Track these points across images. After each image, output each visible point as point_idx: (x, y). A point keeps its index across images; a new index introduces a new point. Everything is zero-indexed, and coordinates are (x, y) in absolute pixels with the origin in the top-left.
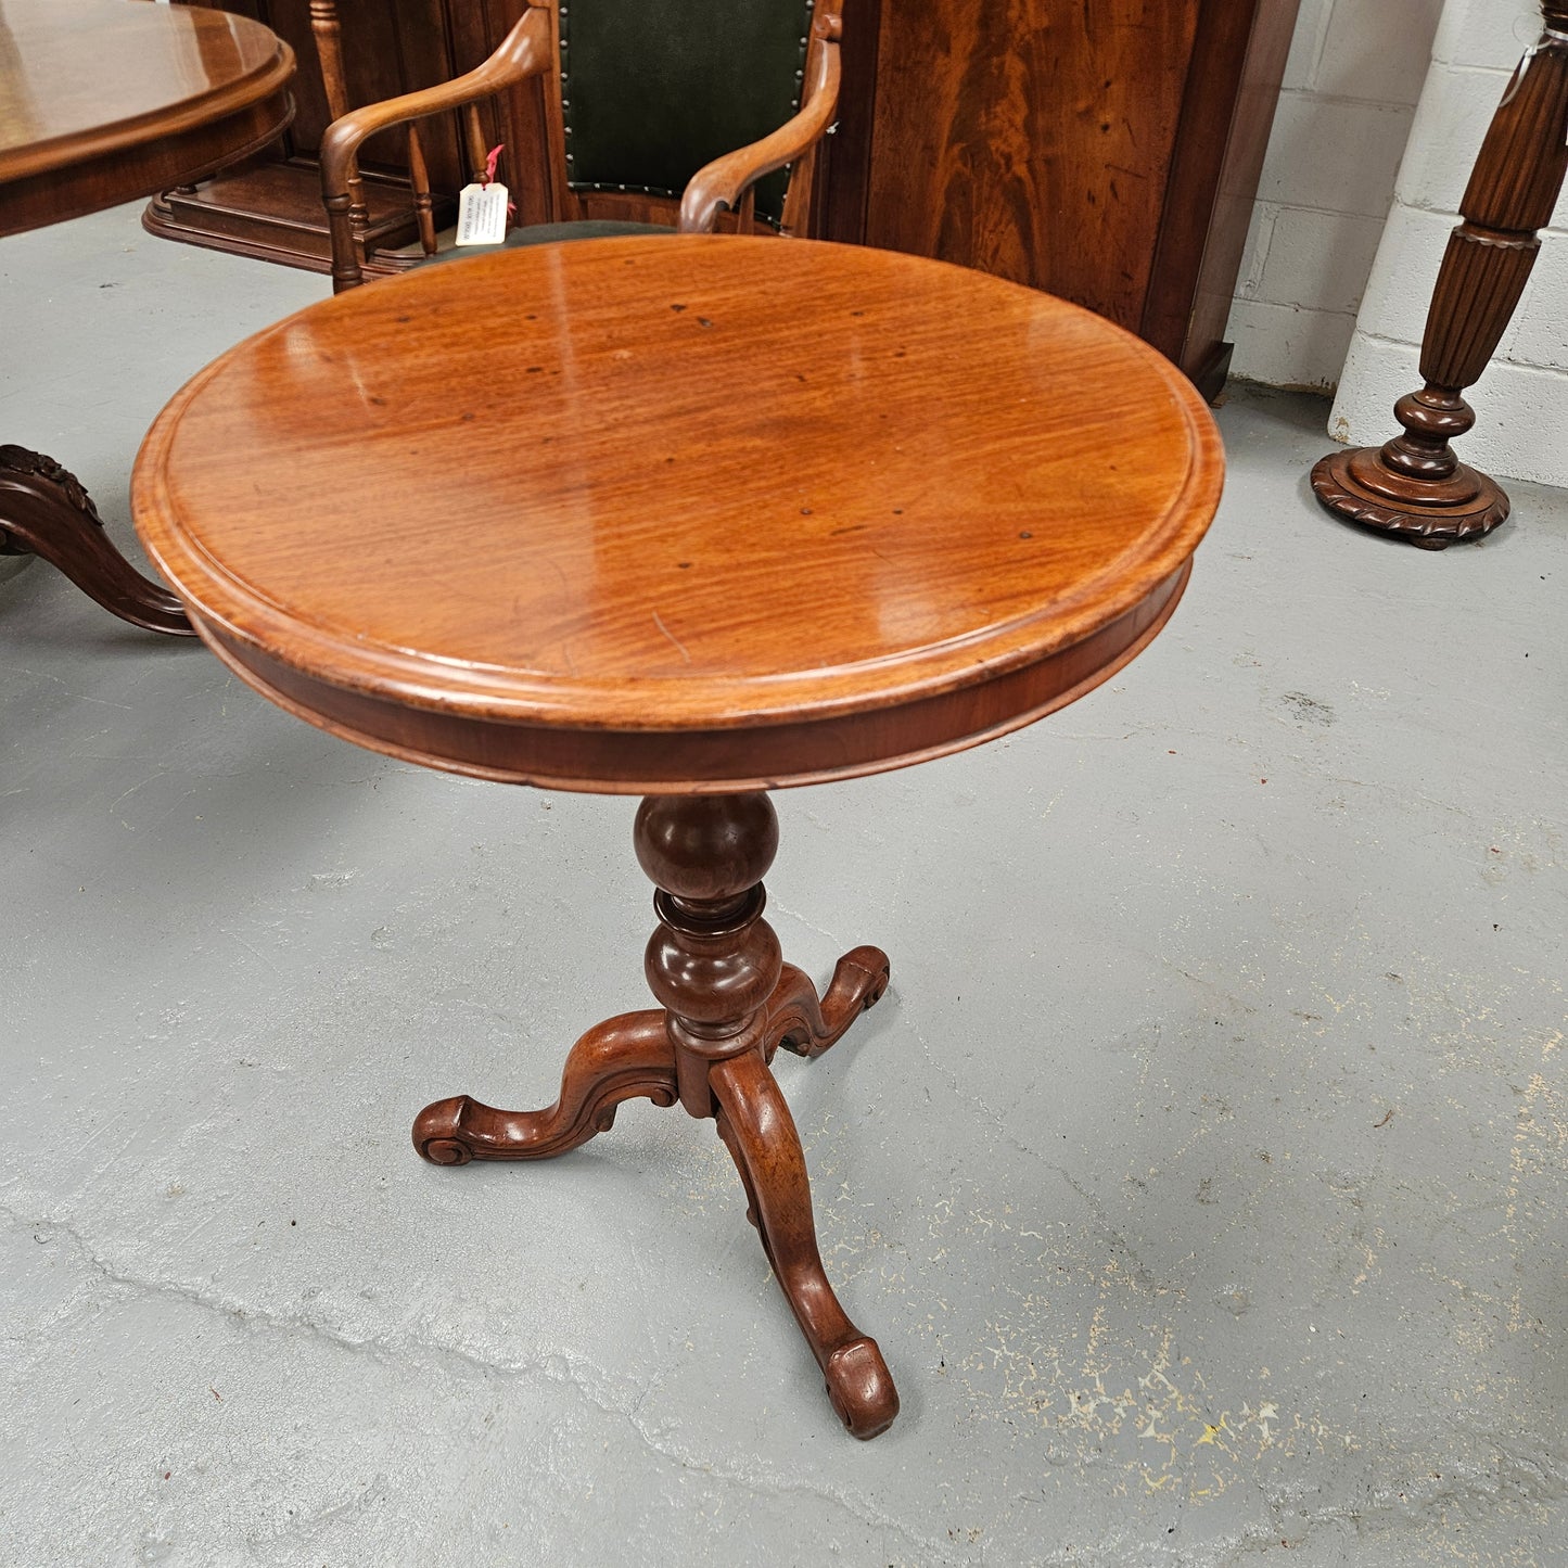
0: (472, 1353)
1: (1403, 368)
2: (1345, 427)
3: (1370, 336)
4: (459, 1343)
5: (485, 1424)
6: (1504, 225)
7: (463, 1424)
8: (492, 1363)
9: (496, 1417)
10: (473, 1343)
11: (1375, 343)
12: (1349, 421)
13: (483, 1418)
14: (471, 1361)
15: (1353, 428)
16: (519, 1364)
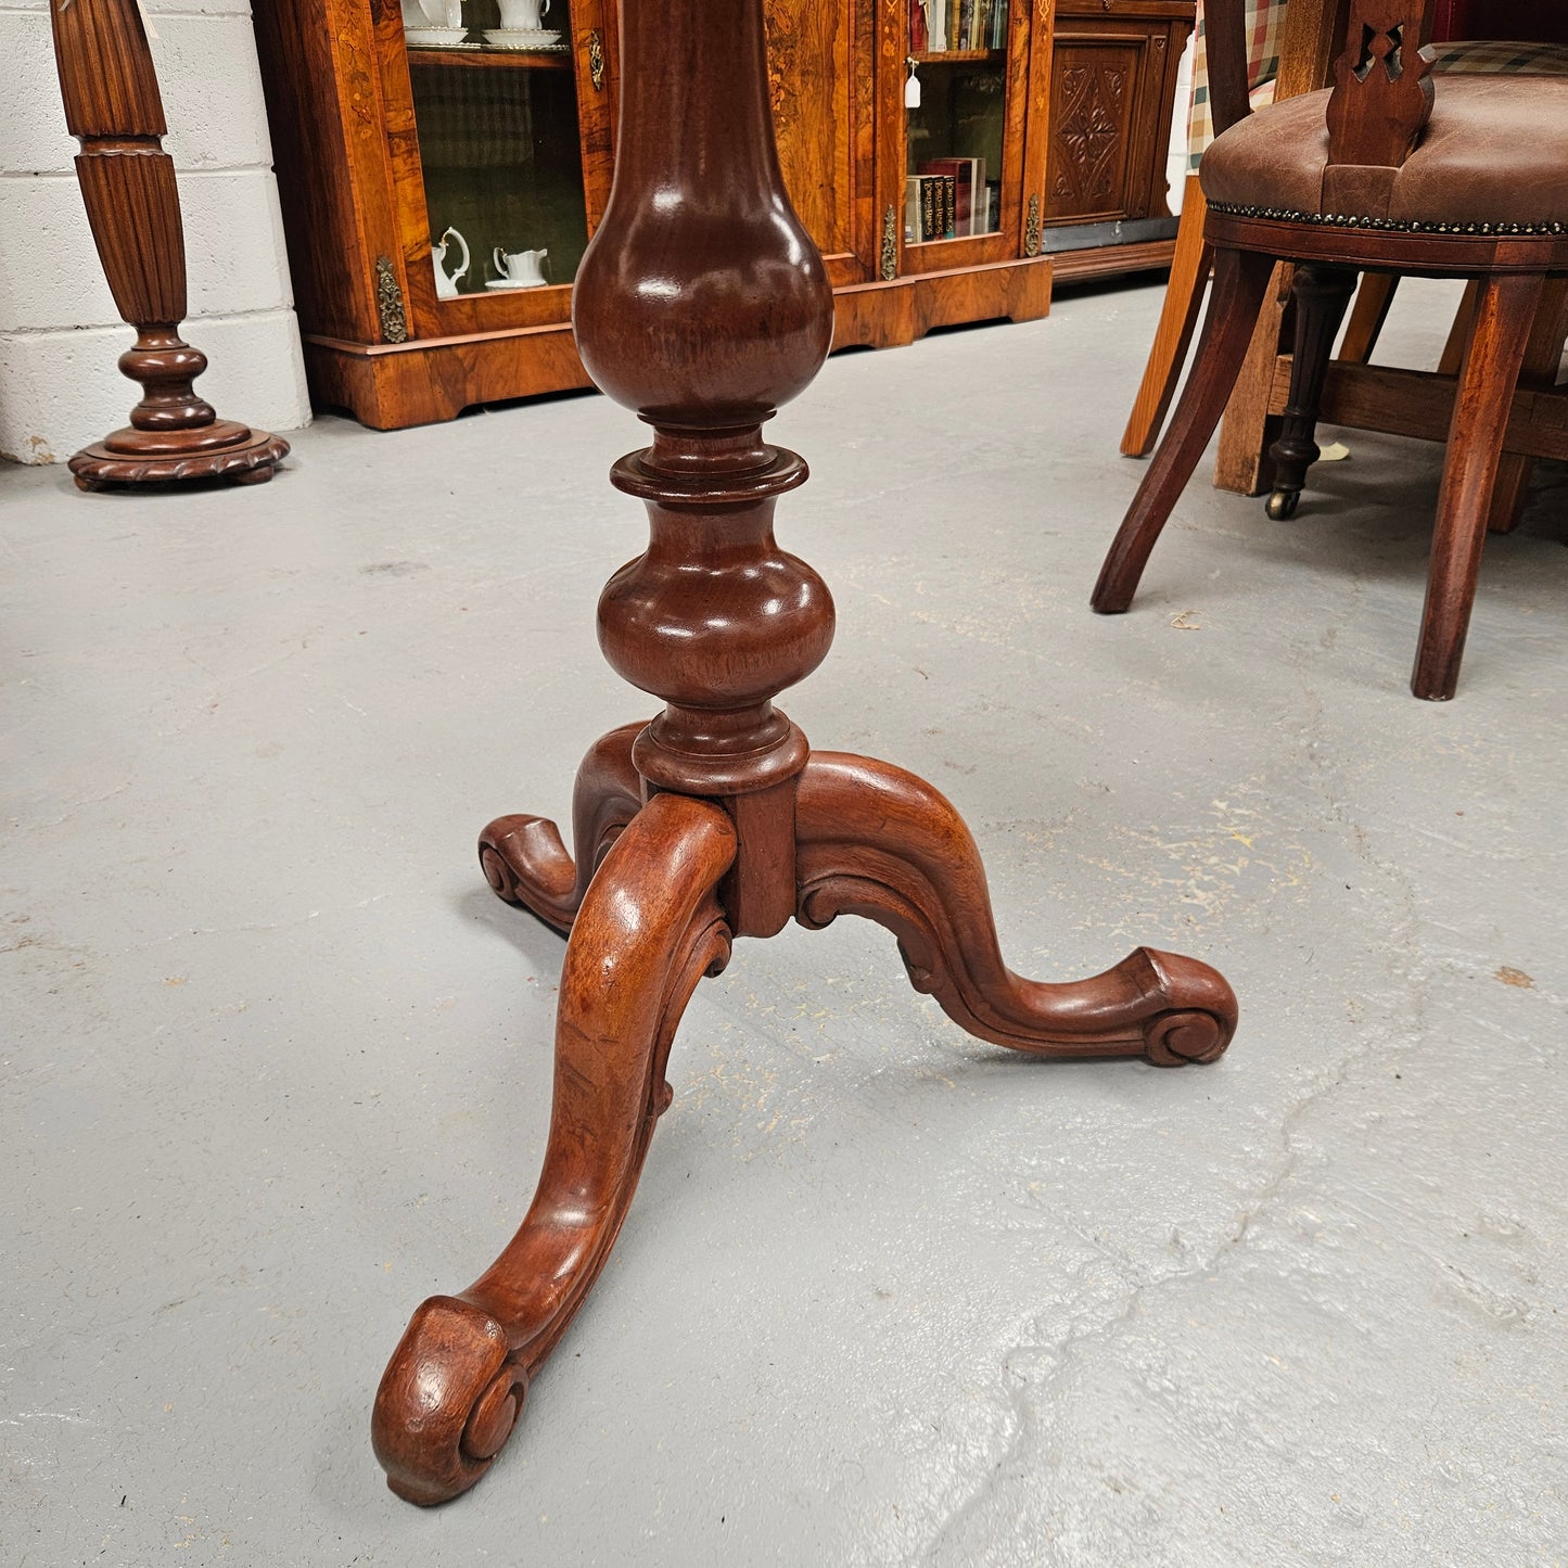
0: (959, 1500)
1: (69, 358)
2: (43, 445)
3: (14, 333)
4: (932, 1518)
5: (1125, 1493)
6: (137, 131)
7: (1119, 1533)
8: (991, 1466)
9: (1113, 1472)
10: (937, 1490)
11: (24, 339)
12: (44, 436)
13: (1111, 1494)
14: (973, 1505)
15: (52, 442)
16: (1007, 1421)
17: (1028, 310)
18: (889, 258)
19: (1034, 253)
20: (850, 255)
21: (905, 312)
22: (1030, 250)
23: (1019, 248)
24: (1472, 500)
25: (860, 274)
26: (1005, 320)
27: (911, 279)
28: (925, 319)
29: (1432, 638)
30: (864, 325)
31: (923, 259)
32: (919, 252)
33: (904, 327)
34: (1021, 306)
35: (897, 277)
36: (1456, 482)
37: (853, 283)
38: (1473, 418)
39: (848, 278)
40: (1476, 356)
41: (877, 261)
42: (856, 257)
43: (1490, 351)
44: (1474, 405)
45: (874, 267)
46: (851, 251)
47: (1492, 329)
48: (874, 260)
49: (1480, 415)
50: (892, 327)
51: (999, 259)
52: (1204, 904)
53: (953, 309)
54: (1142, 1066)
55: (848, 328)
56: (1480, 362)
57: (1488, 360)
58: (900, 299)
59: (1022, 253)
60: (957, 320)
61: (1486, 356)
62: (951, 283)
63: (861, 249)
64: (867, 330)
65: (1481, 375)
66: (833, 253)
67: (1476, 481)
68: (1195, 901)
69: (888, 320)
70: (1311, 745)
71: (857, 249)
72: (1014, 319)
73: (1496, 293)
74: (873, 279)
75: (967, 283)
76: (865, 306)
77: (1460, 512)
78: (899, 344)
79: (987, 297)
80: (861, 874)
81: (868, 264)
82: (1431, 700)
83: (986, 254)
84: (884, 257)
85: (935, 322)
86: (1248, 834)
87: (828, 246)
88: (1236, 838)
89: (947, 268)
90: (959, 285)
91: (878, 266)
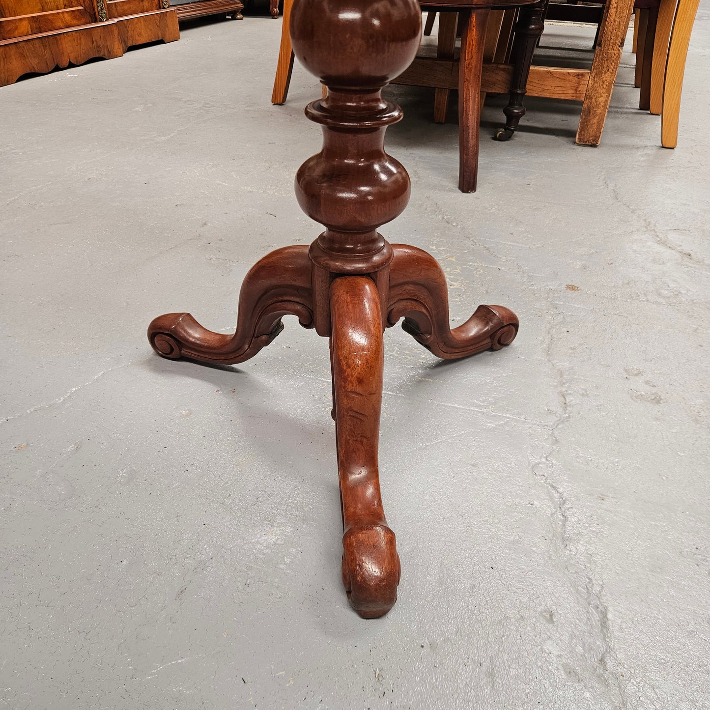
17: (170, 35)
18: (102, 9)
19: (167, 6)
20: (82, 8)
21: (116, 39)
22: (165, 5)
23: (159, 4)
24: (474, 107)
25: (89, 19)
26: (161, 42)
27: (115, 21)
28: (125, 42)
29: (467, 167)
30: (98, 46)
31: (116, 10)
32: (114, 5)
33: (117, 47)
34: (167, 34)
35: (107, 20)
36: (467, 100)
37: (87, 23)
38: (471, 72)
39: (83, 20)
40: (469, 45)
41: (96, 10)
42: (85, 9)
43: (474, 43)
44: (471, 66)
45: (95, 13)
46: (81, 6)
47: (474, 33)
48: (94, 11)
49: (473, 70)
50: (111, 47)
51: (151, 10)
52: (459, 287)
53: (137, 37)
54: (489, 353)
55: (90, 48)
56: (471, 48)
57: (474, 47)
58: (112, 31)
59: (162, 6)
60: (140, 43)
61: (473, 45)
62: (133, 23)
63: (87, 5)
64: (100, 49)
65: (472, 53)
66: (72, 7)
67: (475, 99)
68: (455, 287)
69: (109, 43)
70: (443, 218)
71: (85, 5)
72: (166, 42)
73: (474, 17)
74: (96, 21)
75: (141, 22)
76: (96, 36)
77: (470, 113)
78: (117, 57)
79: (151, 30)
80: (408, 297)
81: (92, 13)
82: (470, 193)
83: (145, 7)
84: (99, 9)
85: (130, 44)
86: (452, 257)
87: (69, 2)
88: (448, 259)
89: (129, 15)
90: (137, 23)
91: (97, 14)
